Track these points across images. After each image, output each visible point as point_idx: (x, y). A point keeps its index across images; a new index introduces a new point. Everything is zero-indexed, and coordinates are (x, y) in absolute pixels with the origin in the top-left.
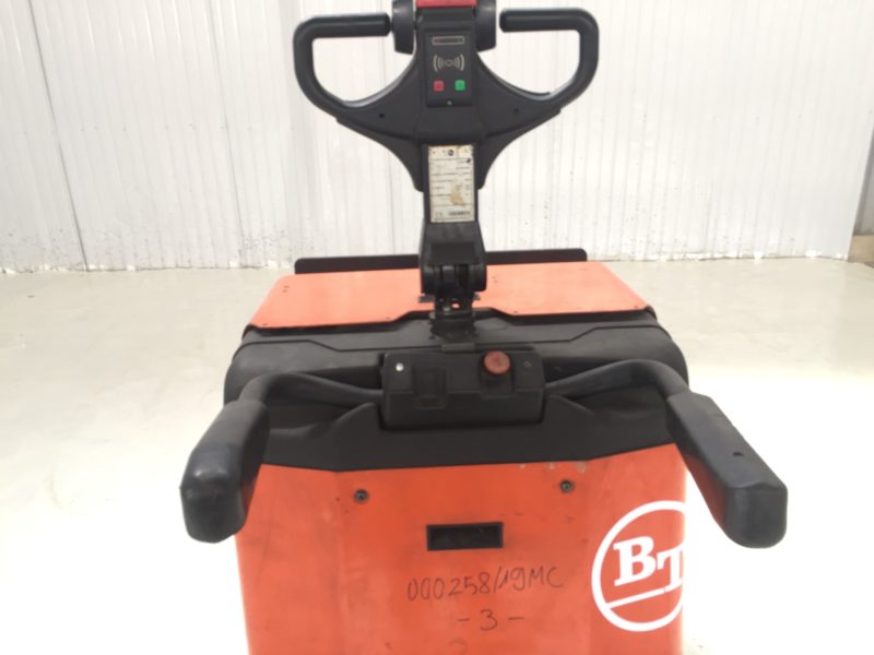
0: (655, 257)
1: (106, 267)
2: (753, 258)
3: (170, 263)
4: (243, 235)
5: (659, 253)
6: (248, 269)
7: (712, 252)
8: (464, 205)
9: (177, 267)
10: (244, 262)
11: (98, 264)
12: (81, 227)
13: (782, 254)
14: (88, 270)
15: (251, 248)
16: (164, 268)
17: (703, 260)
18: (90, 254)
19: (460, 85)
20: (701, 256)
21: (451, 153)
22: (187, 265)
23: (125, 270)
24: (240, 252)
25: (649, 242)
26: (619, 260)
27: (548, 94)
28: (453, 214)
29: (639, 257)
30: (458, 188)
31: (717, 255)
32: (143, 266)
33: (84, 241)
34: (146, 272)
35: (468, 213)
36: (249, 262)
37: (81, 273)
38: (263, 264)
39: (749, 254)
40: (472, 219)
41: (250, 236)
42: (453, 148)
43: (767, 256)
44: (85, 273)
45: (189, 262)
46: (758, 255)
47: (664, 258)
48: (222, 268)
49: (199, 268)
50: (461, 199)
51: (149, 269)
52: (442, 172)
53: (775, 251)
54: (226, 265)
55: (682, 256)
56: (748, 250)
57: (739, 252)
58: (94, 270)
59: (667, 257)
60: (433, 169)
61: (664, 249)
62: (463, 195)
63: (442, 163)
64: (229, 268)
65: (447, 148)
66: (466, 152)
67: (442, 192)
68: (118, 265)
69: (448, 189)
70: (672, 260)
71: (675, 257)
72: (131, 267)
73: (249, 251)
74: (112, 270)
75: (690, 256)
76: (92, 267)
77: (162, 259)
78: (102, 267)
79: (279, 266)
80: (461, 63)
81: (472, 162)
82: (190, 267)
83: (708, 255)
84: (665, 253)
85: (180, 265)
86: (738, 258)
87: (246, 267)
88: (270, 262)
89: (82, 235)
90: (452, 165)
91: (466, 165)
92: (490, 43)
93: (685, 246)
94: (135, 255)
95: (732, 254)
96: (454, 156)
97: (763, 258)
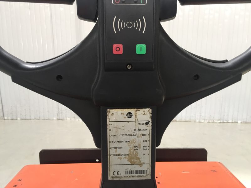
0: (203, 121)
1: (11, 118)
2: (237, 123)
3: (33, 117)
4: (58, 109)
5: (204, 120)
6: (60, 121)
7: (223, 120)
8: (141, 164)
9: (35, 119)
10: (58, 118)
11: (8, 117)
12: (3, 104)
13: (248, 122)
14: (4, 119)
15: (61, 113)
16: (30, 119)
17: (220, 123)
18: (5, 113)
19: (141, 49)
20: (219, 121)
21: (130, 115)
22: (38, 118)
23: (17, 119)
24: (57, 114)
25: (201, 116)
26: (190, 122)
27: (226, 61)
28: (130, 172)
29: (197, 121)
30: (136, 148)
31: (225, 121)
32: (23, 118)
33: (4, 109)
34: (24, 120)
35: (145, 172)
36: (60, 118)
37: (2, 120)
38: (65, 119)
39: (236, 121)
40: (149, 177)
41: (61, 109)
42: (132, 111)
43: (243, 122)
44: (3, 120)
45: (39, 117)
46: (239, 122)
47: (206, 121)
48: (51, 120)
49: (43, 120)
50: (139, 159)
51: (25, 119)
52: (120, 132)
53: (245, 121)
54: (52, 119)
55: (212, 121)
56: (236, 120)
57: (232, 121)
58: (7, 119)
59: (207, 121)
60: (112, 130)
61: (206, 118)
62: (140, 156)
63: (120, 124)
64: (53, 120)
65: (126, 111)
66: (145, 114)
67: (119, 151)
68: (15, 118)
69: (126, 149)
70: (209, 122)
71: (210, 121)
72: (19, 119)
73: (60, 114)
74: (12, 119)
75: (215, 121)
76: (6, 118)
77: (30, 116)
78: (9, 118)
79: (71, 120)
80: (142, 25)
81: (150, 124)
82: (40, 119)
83: (222, 121)
84: (207, 120)
85: (36, 118)
86: (232, 122)
87: (59, 119)
88: (67, 118)
89: (3, 107)
90: (131, 126)
91: (145, 127)
92: (171, 14)
93: (214, 117)
94: (21, 114)
95: (230, 121)
96: (133, 119)
97: (241, 123)
